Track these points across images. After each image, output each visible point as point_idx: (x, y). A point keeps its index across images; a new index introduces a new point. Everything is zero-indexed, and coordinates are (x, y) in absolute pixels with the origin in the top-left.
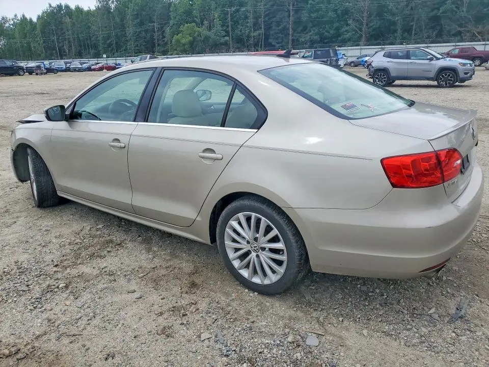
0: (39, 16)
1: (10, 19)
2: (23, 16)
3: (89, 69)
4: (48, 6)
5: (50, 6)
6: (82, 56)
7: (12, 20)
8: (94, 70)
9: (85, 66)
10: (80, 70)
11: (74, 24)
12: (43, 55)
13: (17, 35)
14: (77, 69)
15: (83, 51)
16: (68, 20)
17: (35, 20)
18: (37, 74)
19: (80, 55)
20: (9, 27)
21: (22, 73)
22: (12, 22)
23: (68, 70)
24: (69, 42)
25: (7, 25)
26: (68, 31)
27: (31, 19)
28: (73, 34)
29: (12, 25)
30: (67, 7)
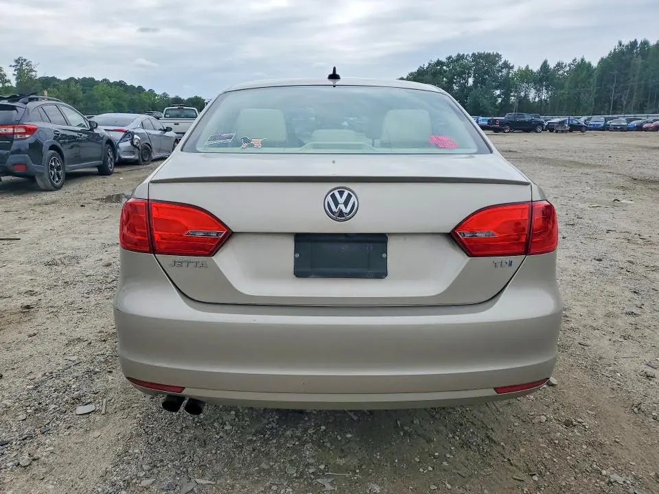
0: (602, 59)
1: (565, 66)
2: (583, 60)
3: (639, 128)
4: (617, 44)
5: (620, 44)
6: (643, 109)
7: (569, 65)
8: (646, 130)
9: (635, 123)
10: (623, 129)
11: (646, 66)
12: (591, 109)
13: (567, 84)
14: (618, 127)
15: (648, 104)
16: (639, 61)
17: (595, 64)
18: (557, 132)
19: (641, 109)
20: (563, 74)
21: (539, 130)
22: (568, 69)
23: (605, 128)
24: (632, 91)
25: (561, 72)
26: (634, 76)
27: (590, 64)
28: (640, 80)
29: (567, 72)
30: (645, 43)
